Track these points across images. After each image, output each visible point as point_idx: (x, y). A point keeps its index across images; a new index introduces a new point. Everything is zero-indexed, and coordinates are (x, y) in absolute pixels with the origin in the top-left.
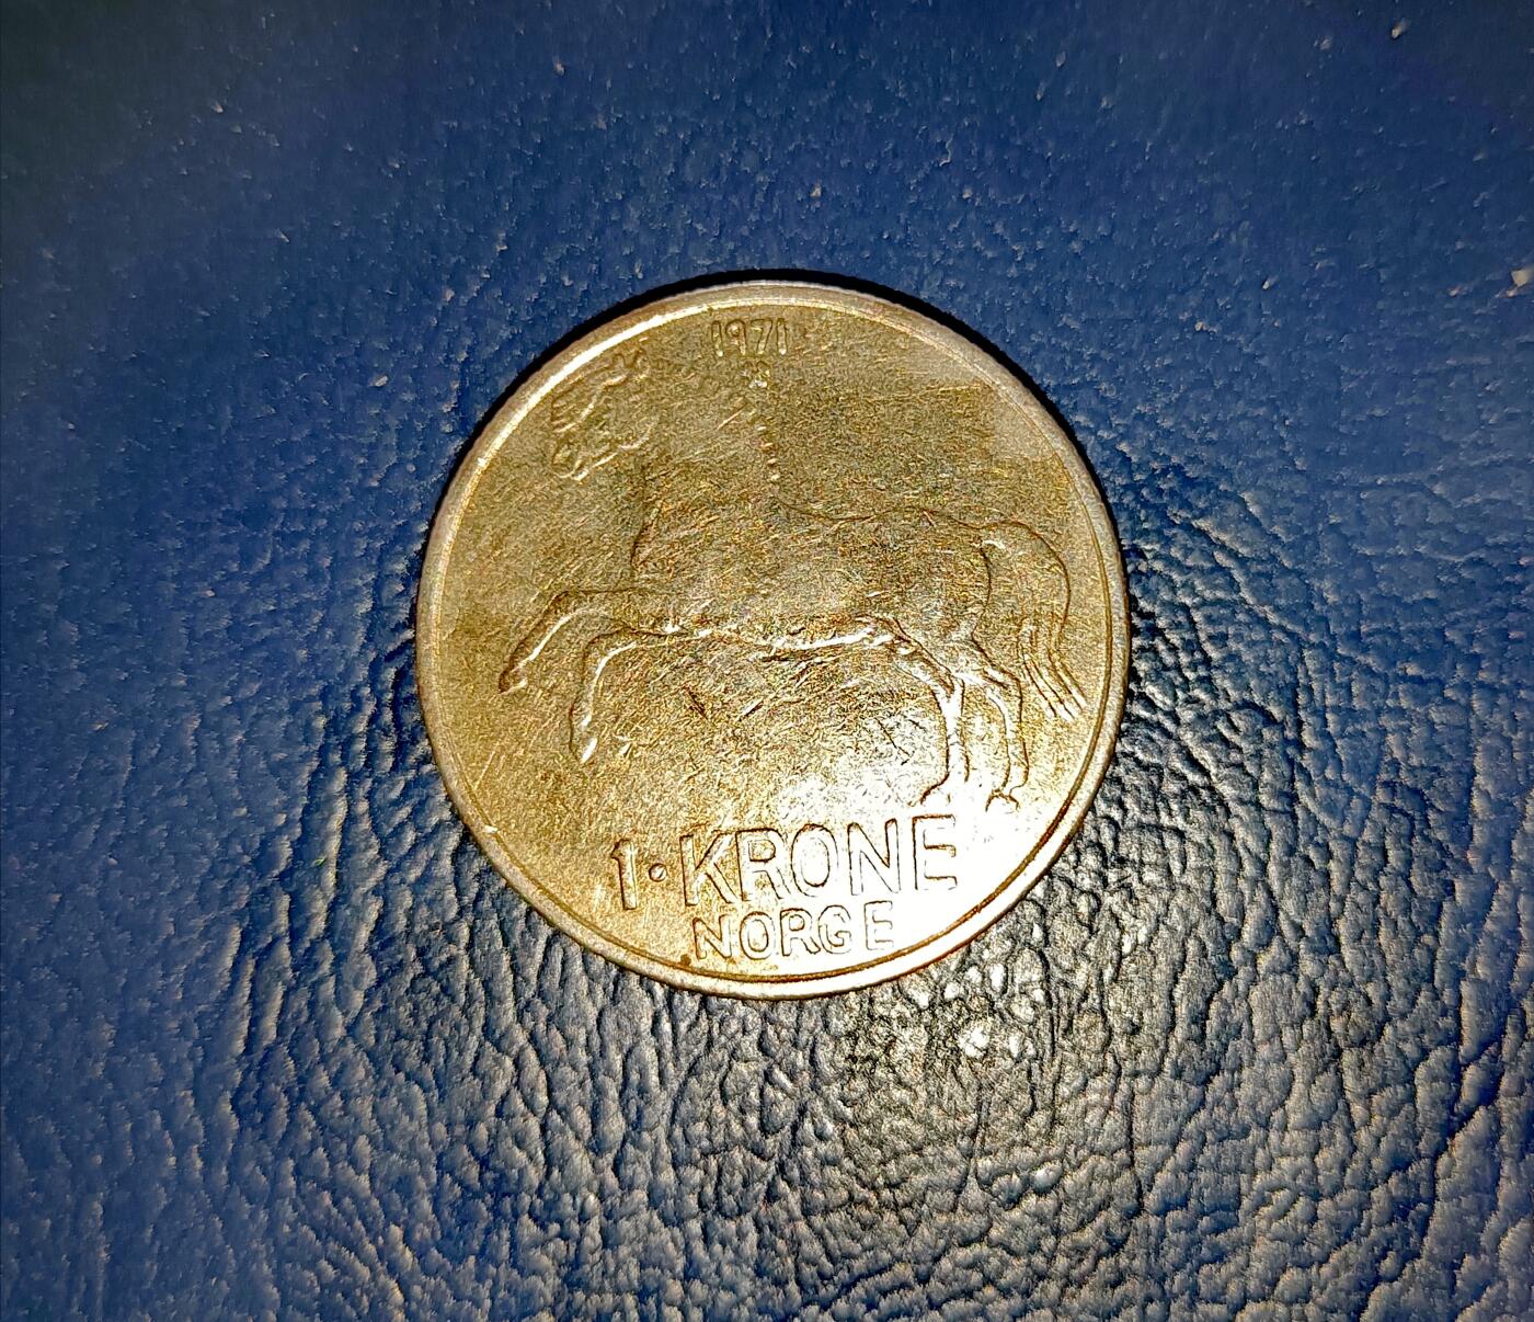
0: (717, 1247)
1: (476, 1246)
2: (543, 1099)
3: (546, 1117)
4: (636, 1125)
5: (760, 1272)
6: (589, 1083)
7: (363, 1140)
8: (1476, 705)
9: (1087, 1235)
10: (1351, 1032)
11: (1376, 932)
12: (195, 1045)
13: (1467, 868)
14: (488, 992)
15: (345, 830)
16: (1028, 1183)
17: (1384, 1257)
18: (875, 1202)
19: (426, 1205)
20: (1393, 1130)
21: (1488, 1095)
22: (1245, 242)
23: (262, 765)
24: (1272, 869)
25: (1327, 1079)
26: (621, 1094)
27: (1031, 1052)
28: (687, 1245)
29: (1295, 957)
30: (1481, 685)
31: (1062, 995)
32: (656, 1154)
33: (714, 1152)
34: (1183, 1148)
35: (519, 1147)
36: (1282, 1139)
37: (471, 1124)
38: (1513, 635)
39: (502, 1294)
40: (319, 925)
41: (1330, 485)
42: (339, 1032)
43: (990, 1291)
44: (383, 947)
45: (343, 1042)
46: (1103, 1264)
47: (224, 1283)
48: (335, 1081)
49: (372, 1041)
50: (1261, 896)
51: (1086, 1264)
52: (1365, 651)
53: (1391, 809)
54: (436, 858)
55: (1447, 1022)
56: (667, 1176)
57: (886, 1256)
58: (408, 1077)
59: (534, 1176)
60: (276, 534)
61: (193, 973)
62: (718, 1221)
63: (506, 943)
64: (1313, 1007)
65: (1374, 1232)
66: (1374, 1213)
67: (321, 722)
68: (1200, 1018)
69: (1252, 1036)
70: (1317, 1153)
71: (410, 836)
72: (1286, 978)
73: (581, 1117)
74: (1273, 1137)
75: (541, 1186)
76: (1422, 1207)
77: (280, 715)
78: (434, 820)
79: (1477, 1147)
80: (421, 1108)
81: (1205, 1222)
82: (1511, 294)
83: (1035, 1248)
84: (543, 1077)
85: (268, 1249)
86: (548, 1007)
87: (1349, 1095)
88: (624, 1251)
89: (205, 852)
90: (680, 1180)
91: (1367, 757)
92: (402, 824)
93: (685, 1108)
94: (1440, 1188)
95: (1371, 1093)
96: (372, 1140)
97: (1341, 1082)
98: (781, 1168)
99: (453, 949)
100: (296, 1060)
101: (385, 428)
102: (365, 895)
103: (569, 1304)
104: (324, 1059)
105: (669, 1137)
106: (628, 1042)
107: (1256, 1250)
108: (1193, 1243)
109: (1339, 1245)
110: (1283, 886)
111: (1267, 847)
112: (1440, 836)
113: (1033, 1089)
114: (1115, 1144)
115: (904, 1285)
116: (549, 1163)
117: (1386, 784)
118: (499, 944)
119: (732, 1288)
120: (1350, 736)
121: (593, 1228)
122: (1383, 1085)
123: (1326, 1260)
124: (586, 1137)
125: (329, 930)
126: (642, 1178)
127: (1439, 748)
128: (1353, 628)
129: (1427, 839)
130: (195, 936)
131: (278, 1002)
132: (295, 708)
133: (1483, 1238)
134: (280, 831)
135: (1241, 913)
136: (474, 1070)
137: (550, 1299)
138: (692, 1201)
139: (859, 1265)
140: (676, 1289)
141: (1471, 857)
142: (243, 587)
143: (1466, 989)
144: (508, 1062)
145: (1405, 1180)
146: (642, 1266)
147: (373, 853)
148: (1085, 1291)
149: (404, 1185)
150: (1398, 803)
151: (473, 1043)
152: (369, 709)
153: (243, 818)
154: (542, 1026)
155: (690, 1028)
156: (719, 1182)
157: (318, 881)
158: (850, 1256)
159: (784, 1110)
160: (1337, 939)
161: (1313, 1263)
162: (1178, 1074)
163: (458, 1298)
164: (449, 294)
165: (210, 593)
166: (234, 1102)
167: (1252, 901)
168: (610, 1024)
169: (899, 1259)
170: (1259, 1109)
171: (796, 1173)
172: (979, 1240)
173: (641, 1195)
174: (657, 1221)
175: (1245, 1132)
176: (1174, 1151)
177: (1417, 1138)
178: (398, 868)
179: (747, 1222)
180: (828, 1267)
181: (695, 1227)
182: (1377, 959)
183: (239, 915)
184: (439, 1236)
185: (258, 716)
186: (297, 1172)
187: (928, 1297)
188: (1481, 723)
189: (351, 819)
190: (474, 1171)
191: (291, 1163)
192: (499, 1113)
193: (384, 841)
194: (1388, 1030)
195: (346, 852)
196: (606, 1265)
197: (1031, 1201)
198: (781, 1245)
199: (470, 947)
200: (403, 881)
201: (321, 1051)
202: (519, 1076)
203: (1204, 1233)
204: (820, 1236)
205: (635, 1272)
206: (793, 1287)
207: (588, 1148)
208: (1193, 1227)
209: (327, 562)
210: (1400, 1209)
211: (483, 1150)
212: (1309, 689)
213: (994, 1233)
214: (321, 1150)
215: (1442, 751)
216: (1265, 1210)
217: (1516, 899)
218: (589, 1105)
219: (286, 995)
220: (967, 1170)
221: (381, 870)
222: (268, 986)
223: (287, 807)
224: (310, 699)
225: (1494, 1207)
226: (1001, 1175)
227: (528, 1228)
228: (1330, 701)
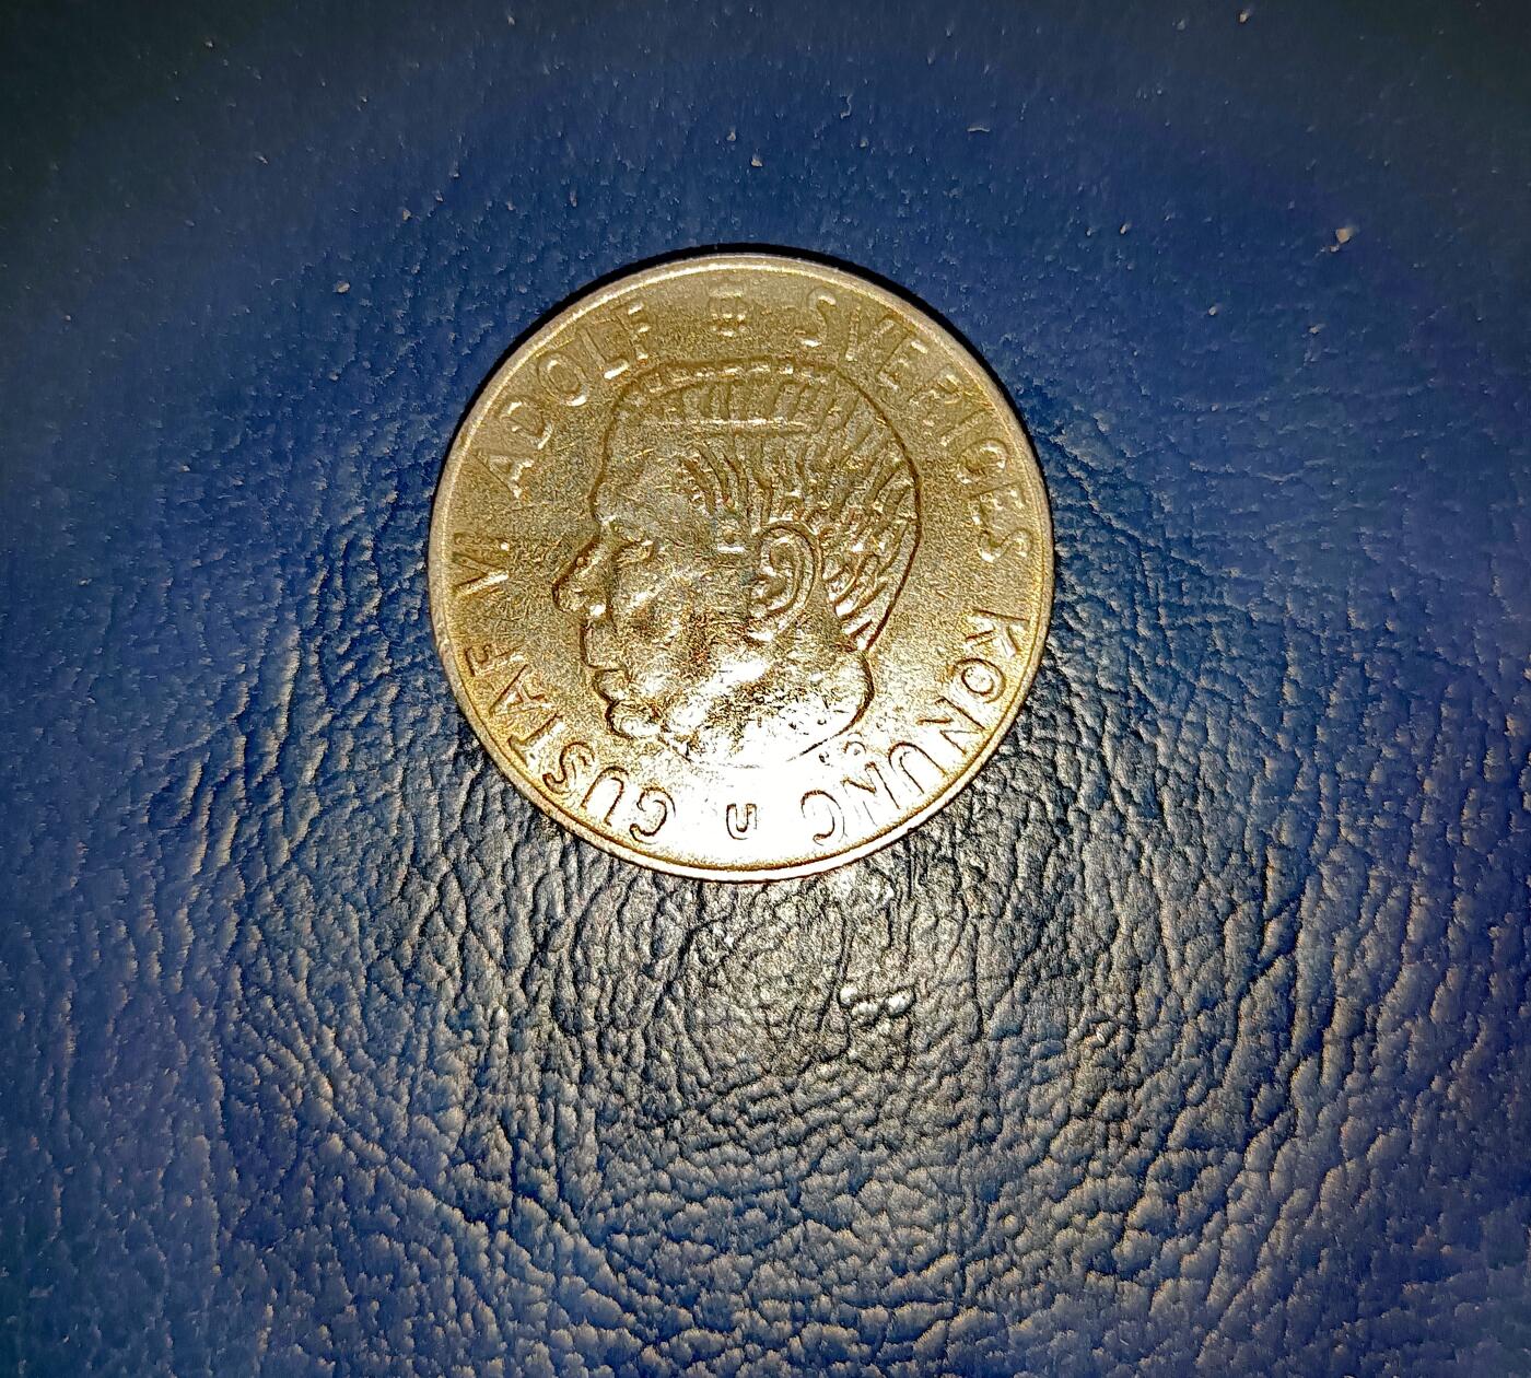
0: (609, 1056)
1: (398, 1047)
2: (461, 920)
3: (463, 937)
4: (542, 946)
5: (646, 1076)
6: (503, 910)
7: (302, 952)
8: (1289, 605)
9: (934, 1055)
10: (1170, 887)
11: (1195, 800)
12: (158, 864)
13: (1277, 747)
14: (417, 827)
15: (296, 680)
16: (884, 1007)
17: (1191, 1084)
18: (748, 1021)
19: (356, 1011)
20: (1203, 974)
21: (1288, 945)
22: (1105, 196)
23: (226, 620)
24: (1107, 743)
25: (1147, 927)
26: (531, 918)
27: (890, 893)
28: (583, 1053)
29: (1123, 818)
30: (1296, 588)
31: (919, 844)
32: (559, 972)
33: (611, 972)
34: (1019, 983)
35: (439, 963)
36: (1106, 978)
37: (398, 941)
38: (1324, 545)
39: (419, 1090)
40: (271, 761)
41: (1171, 410)
42: (284, 857)
43: (846, 1103)
44: (327, 783)
45: (287, 865)
46: (946, 1081)
47: (176, 1073)
48: (279, 899)
49: (313, 864)
50: (1095, 765)
51: (933, 1081)
52: (1195, 556)
53: (1213, 693)
54: (377, 706)
55: (1253, 882)
56: (569, 992)
57: (757, 1069)
58: (344, 898)
59: (451, 989)
60: (247, 418)
61: (157, 801)
62: (611, 1032)
63: (435, 783)
64: (1137, 864)
65: (1183, 1062)
66: (1184, 1046)
67: (280, 584)
68: (1038, 869)
69: (1083, 886)
70: (1137, 991)
71: (354, 687)
72: (1116, 837)
73: (495, 938)
74: (1099, 978)
75: (457, 997)
76: (1225, 1042)
77: (244, 577)
78: (377, 672)
79: (1276, 990)
80: (354, 925)
81: (1035, 1049)
82: (1335, 249)
83: (888, 1065)
84: (462, 904)
85: (214, 1045)
86: (470, 841)
87: (1167, 942)
88: (529, 1056)
89: (172, 695)
90: (579, 994)
91: (1193, 647)
92: (347, 677)
93: (586, 933)
94: (1242, 1027)
95: (1185, 942)
96: (310, 952)
97: (1159, 930)
98: (669, 987)
99: (388, 787)
100: (246, 879)
101: (346, 329)
102: (312, 737)
103: (478, 1102)
104: (271, 880)
105: (572, 958)
106: (539, 874)
107: (1079, 1076)
108: (1026, 1066)
109: (1152, 1072)
110: (1115, 758)
111: (1103, 724)
112: (1254, 718)
113: (890, 926)
114: (960, 977)
115: (772, 1095)
116: (464, 977)
117: (1209, 671)
118: (428, 784)
119: (621, 1092)
120: (1180, 628)
121: (502, 1037)
122: (1197, 933)
123: (1140, 1084)
124: (498, 957)
125: (279, 769)
126: (546, 993)
127: (1255, 641)
128: (1186, 535)
129: (1243, 721)
130: (162, 768)
131: (232, 829)
132: (257, 570)
133: (1278, 1072)
134: (240, 677)
135: (1079, 781)
136: (402, 893)
137: (461, 1096)
138: (589, 1014)
139: (732, 1076)
140: (571, 1091)
141: (1281, 739)
142: (216, 465)
143: (1271, 853)
144: (433, 890)
145: (1212, 1018)
146: (543, 1070)
147: (322, 699)
148: (931, 1106)
149: (337, 993)
150: (1218, 687)
151: (402, 870)
152: (322, 575)
153: (207, 666)
154: (463, 857)
155: (593, 862)
156: (613, 1000)
157: (272, 724)
158: (725, 1067)
159: (674, 936)
160: (1160, 806)
161: (1127, 1088)
162: (1018, 916)
163: (380, 1093)
164: (407, 215)
165: (186, 469)
166: (189, 915)
167: (1088, 769)
168: (524, 856)
169: (768, 1072)
170: (1087, 951)
171: (681, 992)
172: (838, 1057)
173: (544, 1008)
174: (558, 1034)
175: (1075, 968)
176: (1012, 985)
177: (1224, 981)
178: (343, 714)
179: (638, 1036)
180: (706, 1077)
181: (590, 1037)
182: (1195, 823)
183: (200, 751)
184: (366, 1038)
185: (223, 578)
186: (244, 977)
187: (793, 1106)
188: (1293, 622)
189: (303, 669)
190: (399, 983)
191: (238, 971)
192: (422, 932)
193: (331, 692)
194: (1202, 887)
195: (296, 700)
196: (511, 1068)
197: (885, 1026)
198: (665, 1055)
199: (403, 785)
200: (346, 727)
201: (268, 872)
202: (441, 901)
203: (1035, 1058)
204: (700, 1049)
205: (536, 1076)
206: (674, 1093)
207: (500, 965)
208: (1027, 1052)
209: (290, 445)
210: (1207, 1043)
211: (406, 964)
212: (1145, 588)
213: (852, 1053)
214: (265, 959)
215: (1258, 644)
216: (1088, 1041)
217: (1318, 777)
218: (501, 927)
219: (239, 823)
220: (831, 995)
221: (327, 717)
222: (224, 813)
223: (247, 658)
224: (270, 564)
225: (1288, 1044)
226: (860, 1000)
227: (444, 1033)
228: (1162, 597)
